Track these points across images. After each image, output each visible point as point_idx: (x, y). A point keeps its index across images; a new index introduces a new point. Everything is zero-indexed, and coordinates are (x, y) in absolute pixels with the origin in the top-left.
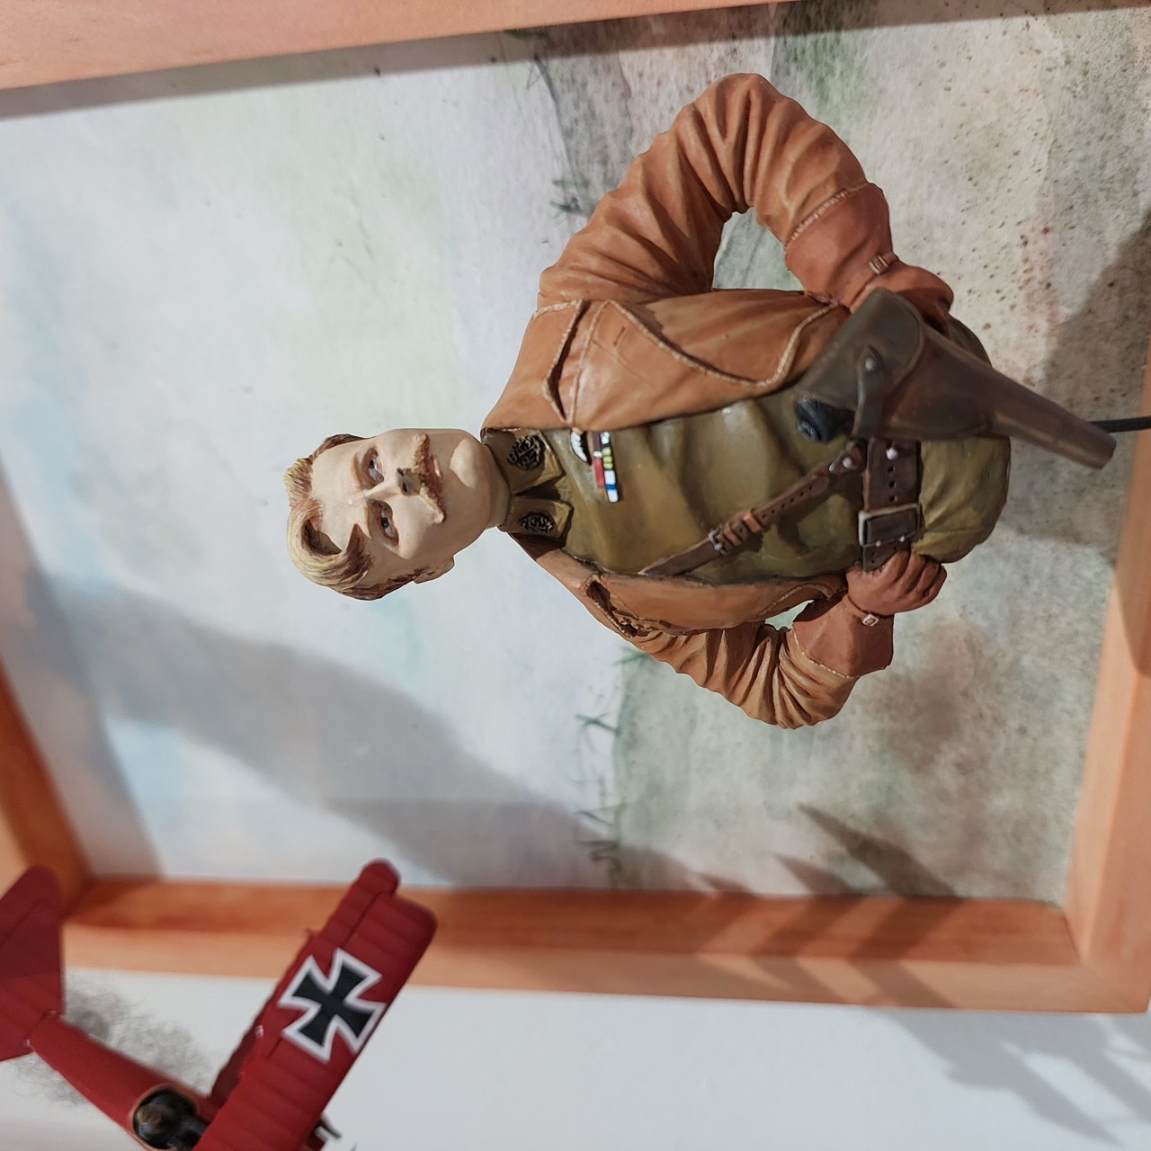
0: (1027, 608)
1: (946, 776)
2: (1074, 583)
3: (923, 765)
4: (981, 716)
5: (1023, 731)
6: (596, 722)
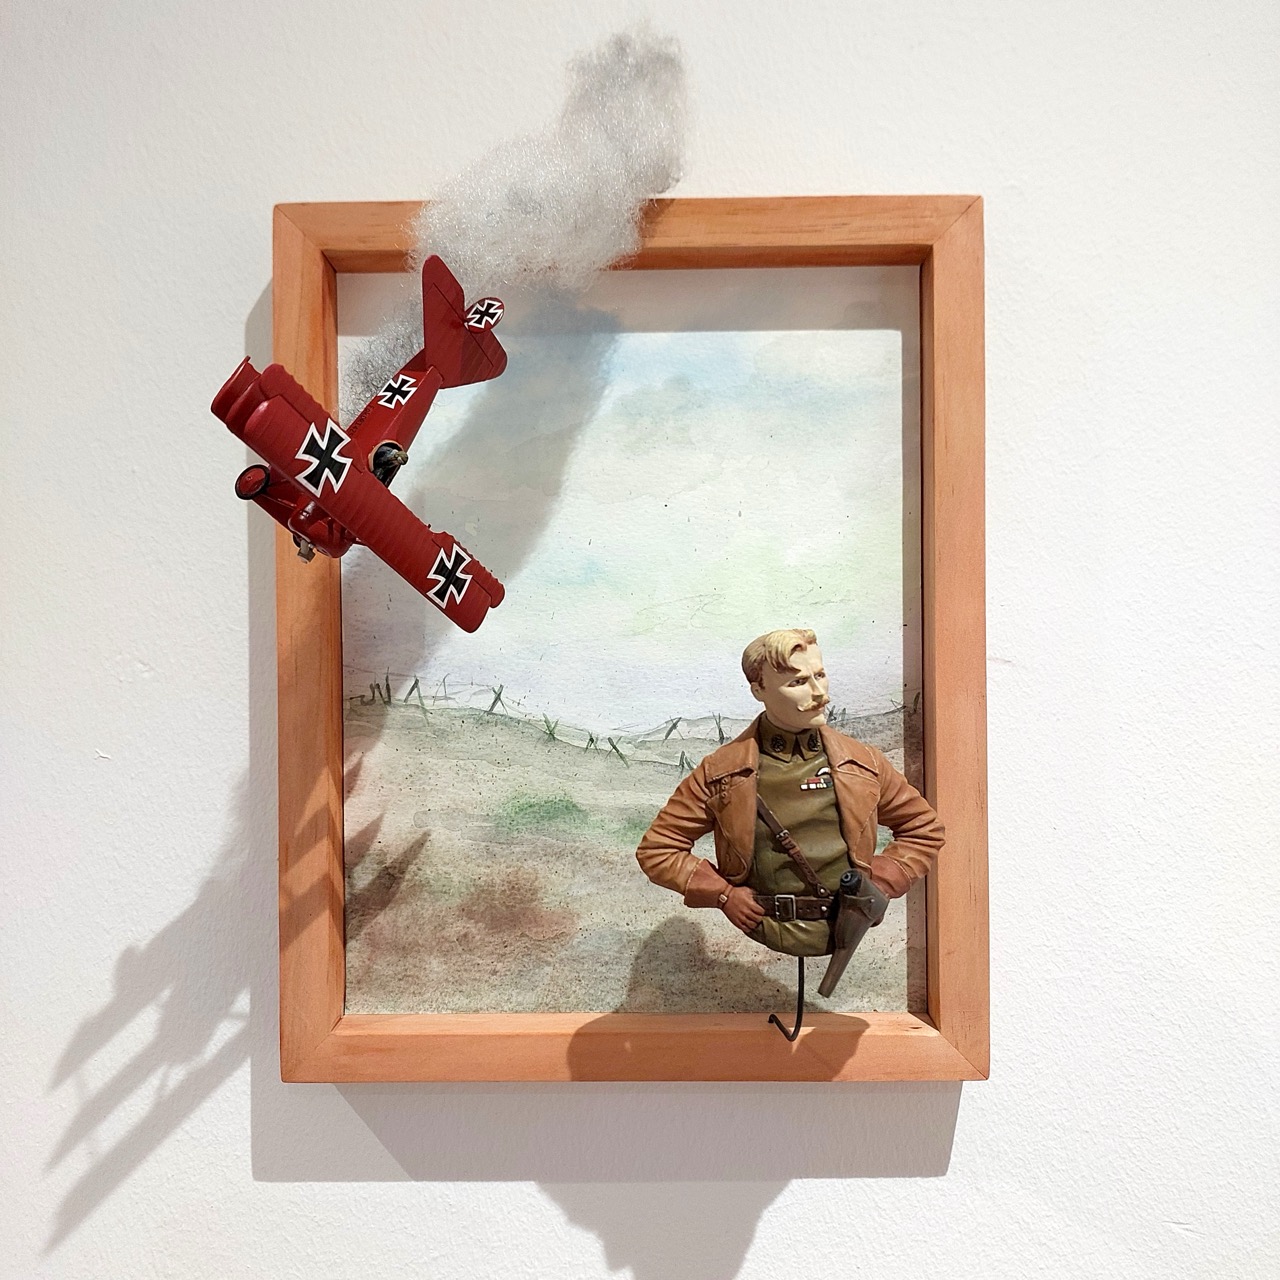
1: (456, 928)
2: (602, 991)
4: (506, 947)
6: (498, 698)
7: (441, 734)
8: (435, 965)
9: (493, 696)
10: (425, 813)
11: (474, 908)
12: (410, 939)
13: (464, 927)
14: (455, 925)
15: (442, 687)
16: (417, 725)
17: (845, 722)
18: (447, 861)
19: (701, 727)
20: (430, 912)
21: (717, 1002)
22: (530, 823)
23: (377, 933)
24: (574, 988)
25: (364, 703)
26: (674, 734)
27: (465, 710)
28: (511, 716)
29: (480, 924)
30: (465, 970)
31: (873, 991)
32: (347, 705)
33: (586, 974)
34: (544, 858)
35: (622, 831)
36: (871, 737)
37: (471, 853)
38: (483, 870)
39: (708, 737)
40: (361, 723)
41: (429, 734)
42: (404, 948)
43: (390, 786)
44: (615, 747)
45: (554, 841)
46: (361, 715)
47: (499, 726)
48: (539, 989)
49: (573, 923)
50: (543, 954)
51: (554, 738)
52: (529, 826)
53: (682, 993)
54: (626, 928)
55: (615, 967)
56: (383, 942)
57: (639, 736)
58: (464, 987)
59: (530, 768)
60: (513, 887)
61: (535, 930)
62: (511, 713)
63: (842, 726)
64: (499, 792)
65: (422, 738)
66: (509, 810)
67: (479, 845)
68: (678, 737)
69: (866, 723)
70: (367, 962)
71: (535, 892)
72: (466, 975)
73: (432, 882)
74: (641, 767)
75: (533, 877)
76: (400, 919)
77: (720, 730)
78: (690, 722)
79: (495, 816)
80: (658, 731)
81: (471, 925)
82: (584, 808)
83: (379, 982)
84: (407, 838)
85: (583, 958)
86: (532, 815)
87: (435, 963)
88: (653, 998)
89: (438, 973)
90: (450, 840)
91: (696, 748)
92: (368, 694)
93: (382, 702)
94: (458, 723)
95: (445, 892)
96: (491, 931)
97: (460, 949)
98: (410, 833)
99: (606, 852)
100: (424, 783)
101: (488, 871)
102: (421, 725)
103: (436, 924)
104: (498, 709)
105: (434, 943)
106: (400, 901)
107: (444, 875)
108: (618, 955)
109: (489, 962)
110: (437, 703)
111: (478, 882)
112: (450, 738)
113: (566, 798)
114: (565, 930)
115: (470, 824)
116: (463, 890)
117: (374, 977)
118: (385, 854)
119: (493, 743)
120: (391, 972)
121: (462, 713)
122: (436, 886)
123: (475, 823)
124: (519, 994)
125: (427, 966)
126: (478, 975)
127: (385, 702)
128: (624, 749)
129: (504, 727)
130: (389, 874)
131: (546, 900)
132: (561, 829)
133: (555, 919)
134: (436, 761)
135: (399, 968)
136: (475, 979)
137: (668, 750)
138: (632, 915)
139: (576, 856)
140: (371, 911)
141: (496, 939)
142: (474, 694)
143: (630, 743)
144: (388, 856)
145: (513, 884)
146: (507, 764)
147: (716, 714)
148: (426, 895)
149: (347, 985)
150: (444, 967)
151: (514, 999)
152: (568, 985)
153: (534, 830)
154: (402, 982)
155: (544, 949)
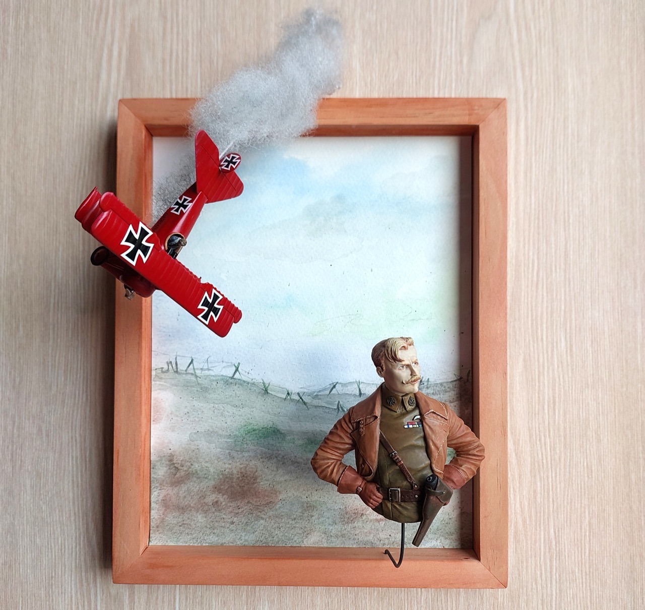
0: (283, 520)
1: (212, 498)
2: (292, 534)
3: (217, 489)
4: (239, 509)
5: (233, 523)
6: (237, 370)
7: (205, 389)
8: (200, 518)
9: (234, 369)
10: (195, 433)
11: (222, 487)
12: (186, 503)
13: (216, 497)
14: (211, 496)
15: (206, 364)
16: (192, 384)
17: (429, 386)
18: (207, 460)
19: (349, 388)
20: (197, 488)
21: (356, 541)
22: (254, 440)
23: (168, 500)
24: (276, 533)
25: (163, 372)
26: (334, 391)
27: (219, 376)
28: (245, 380)
29: (225, 496)
30: (217, 521)
31: (443, 536)
32: (153, 373)
33: (284, 525)
34: (261, 460)
35: (305, 445)
36: (443, 394)
37: (220, 456)
38: (227, 466)
39: (353, 393)
40: (161, 383)
41: (199, 389)
42: (183, 508)
43: (176, 418)
44: (301, 398)
45: (267, 450)
46: (161, 378)
47: (237, 385)
48: (257, 532)
49: (277, 496)
50: (259, 513)
51: (268, 393)
52: (253, 442)
53: (337, 536)
54: (306, 500)
55: (299, 521)
56: (171, 504)
57: (314, 392)
58: (215, 531)
59: (254, 409)
60: (244, 476)
61: (255, 500)
62: (244, 378)
63: (427, 388)
64: (237, 422)
65: (195, 391)
66: (242, 432)
67: (225, 452)
68: (336, 393)
69: (440, 387)
70: (162, 516)
71: (256, 479)
72: (216, 524)
73: (198, 472)
74: (315, 409)
75: (255, 470)
76: (181, 492)
77: (360, 390)
78: (344, 385)
79: (235, 435)
80: (325, 389)
81: (220, 496)
82: (283, 432)
83: (169, 527)
84: (185, 447)
85: (282, 516)
86: (255, 436)
87: (199, 517)
88: (320, 538)
89: (201, 523)
90: (209, 449)
91: (346, 399)
92: (166, 367)
93: (173, 371)
94: (215, 383)
95: (206, 478)
96: (231, 500)
97: (214, 509)
98: (187, 444)
99: (295, 457)
100: (195, 417)
101: (230, 466)
102: (194, 384)
103: (201, 495)
104: (237, 376)
105: (199, 506)
106: (181, 482)
107: (205, 468)
108: (301, 514)
109: (230, 517)
110: (203, 372)
111: (224, 473)
112: (210, 391)
113: (274, 426)
114: (271, 500)
115: (220, 440)
116: (216, 477)
117: (166, 524)
118: (173, 456)
119: (234, 395)
120: (175, 522)
121: (217, 378)
122: (201, 474)
123: (223, 440)
124: (246, 535)
125: (195, 519)
126: (223, 524)
127: (174, 371)
128: (306, 399)
129: (240, 386)
130: (175, 467)
131: (262, 483)
132: (270, 443)
133: (266, 494)
134: (202, 405)
135: (179, 520)
136: (222, 527)
137: (331, 400)
138: (309, 493)
139: (279, 459)
140: (165, 488)
141: (233, 504)
142: (224, 367)
143: (309, 395)
144: (175, 457)
145: (244, 473)
146: (241, 406)
147: (358, 381)
148: (195, 479)
149: (151, 528)
150: (205, 519)
151: (243, 538)
152: (273, 531)
153: (256, 444)
154: (181, 528)
155: (260, 510)
